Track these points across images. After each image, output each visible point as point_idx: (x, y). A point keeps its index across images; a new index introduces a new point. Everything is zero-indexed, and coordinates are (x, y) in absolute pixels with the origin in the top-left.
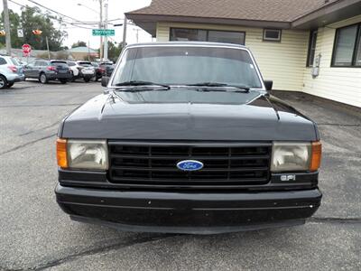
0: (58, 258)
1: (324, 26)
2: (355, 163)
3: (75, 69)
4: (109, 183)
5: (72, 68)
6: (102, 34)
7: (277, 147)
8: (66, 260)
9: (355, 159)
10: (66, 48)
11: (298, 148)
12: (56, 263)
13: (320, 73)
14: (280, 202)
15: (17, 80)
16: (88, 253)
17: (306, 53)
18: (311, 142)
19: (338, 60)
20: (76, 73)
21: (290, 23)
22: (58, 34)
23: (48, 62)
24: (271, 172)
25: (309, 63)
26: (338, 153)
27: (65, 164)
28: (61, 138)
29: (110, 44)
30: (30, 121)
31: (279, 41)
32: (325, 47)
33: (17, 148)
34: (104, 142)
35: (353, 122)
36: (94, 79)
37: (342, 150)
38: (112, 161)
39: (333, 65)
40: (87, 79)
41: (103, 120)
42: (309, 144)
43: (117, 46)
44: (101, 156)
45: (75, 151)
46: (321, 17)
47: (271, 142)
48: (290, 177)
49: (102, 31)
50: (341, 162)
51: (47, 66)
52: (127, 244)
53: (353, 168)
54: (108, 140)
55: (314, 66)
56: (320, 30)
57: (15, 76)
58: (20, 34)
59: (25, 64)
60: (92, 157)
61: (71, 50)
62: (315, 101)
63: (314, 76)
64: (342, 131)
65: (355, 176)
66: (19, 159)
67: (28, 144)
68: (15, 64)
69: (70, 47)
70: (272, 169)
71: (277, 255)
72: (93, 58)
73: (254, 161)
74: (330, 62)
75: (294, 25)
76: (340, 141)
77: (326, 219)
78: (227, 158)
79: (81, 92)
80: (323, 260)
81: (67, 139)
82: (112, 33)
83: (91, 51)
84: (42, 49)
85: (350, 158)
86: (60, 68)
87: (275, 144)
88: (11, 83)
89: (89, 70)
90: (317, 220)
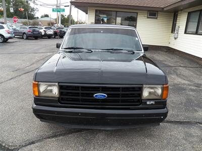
0: (34, 140)
1: (181, 10)
2: (192, 90)
3: (42, 31)
4: (59, 104)
5: (41, 31)
6: (58, 11)
7: (145, 87)
8: (38, 141)
9: (192, 88)
10: (38, 18)
11: (156, 88)
12: (33, 143)
13: (179, 37)
14: (146, 115)
15: (10, 38)
16: (49, 138)
17: (171, 25)
18: (163, 85)
19: (189, 30)
20: (43, 34)
21: (163, 8)
22: (33, 10)
23: (27, 27)
24: (142, 100)
25: (173, 30)
26: (184, 84)
27: (37, 94)
28: (35, 81)
29: (62, 16)
30: (18, 63)
31: (157, 18)
32: (182, 22)
33: (12, 79)
34: (57, 84)
35: (195, 65)
36: (53, 36)
37: (187, 82)
38: (61, 93)
39: (186, 32)
40: (49, 37)
41: (56, 72)
42: (162, 86)
43: (66, 17)
44: (55, 91)
45: (42, 88)
46: (180, 6)
47: (142, 85)
48: (152, 102)
49: (58, 9)
50: (185, 89)
51: (27, 30)
52: (69, 134)
53: (191, 93)
54: (59, 83)
55: (175, 32)
56: (179, 12)
57: (9, 35)
58: (12, 10)
59: (14, 27)
60: (51, 91)
61: (40, 19)
62: (175, 52)
63: (175, 38)
64: (187, 71)
65: (191, 97)
66: (12, 86)
67: (17, 76)
68: (9, 28)
69: (40, 18)
70: (143, 98)
71: (144, 140)
72: (53, 24)
73: (134, 94)
74: (184, 31)
75: (165, 9)
76: (186, 77)
77: (172, 122)
78: (119, 93)
79: (46, 45)
80: (168, 143)
81: (38, 82)
82: (63, 10)
83: (52, 20)
84: (24, 18)
85: (190, 87)
86: (34, 31)
87: (144, 86)
88: (7, 39)
89: (50, 32)
90: (168, 122)
